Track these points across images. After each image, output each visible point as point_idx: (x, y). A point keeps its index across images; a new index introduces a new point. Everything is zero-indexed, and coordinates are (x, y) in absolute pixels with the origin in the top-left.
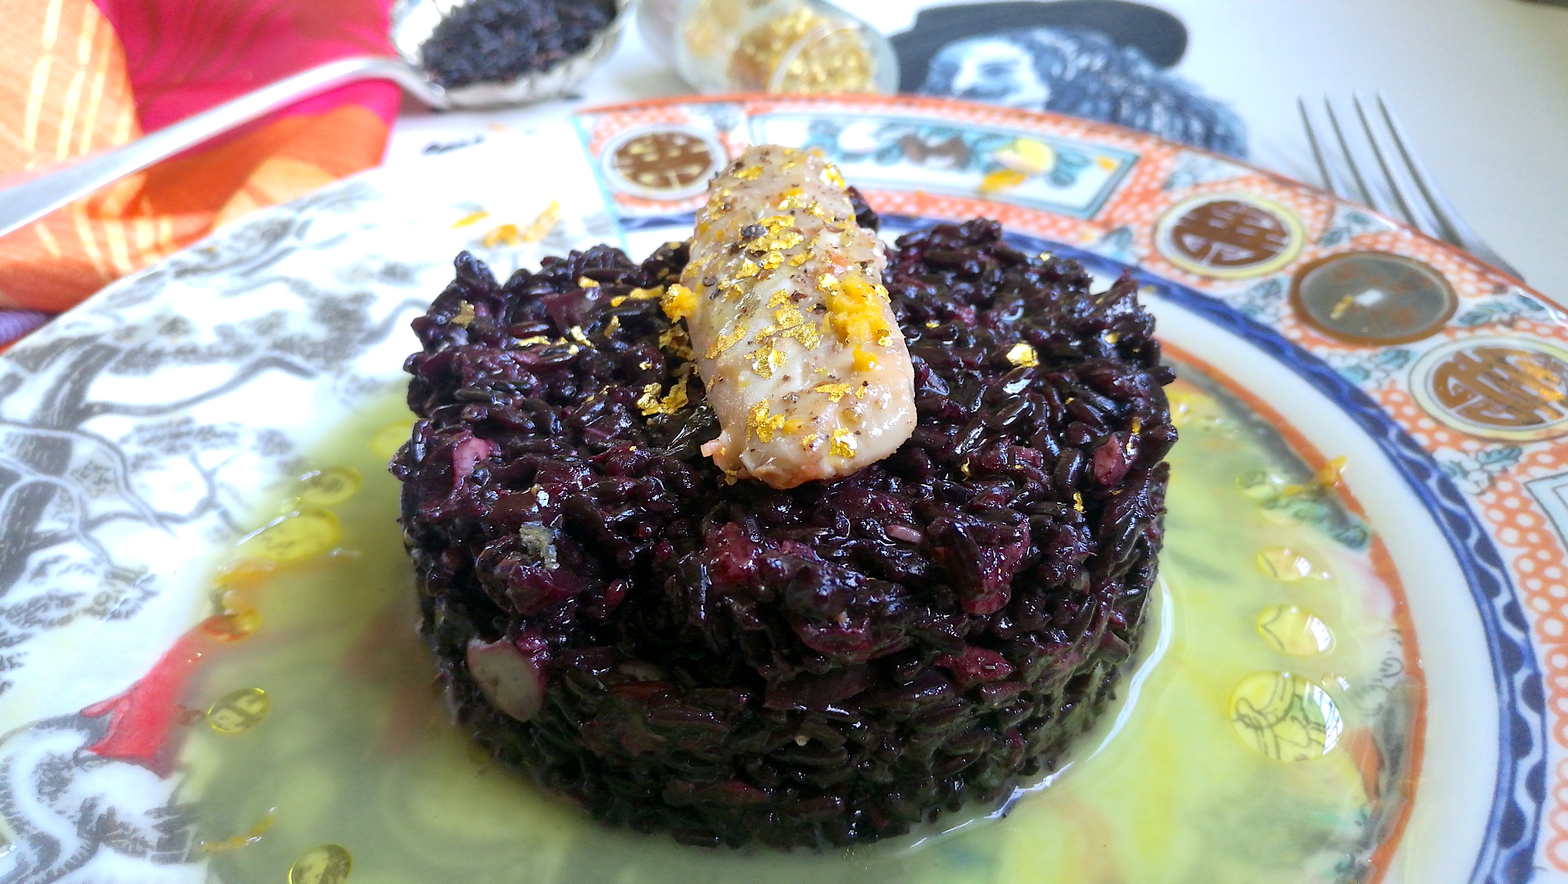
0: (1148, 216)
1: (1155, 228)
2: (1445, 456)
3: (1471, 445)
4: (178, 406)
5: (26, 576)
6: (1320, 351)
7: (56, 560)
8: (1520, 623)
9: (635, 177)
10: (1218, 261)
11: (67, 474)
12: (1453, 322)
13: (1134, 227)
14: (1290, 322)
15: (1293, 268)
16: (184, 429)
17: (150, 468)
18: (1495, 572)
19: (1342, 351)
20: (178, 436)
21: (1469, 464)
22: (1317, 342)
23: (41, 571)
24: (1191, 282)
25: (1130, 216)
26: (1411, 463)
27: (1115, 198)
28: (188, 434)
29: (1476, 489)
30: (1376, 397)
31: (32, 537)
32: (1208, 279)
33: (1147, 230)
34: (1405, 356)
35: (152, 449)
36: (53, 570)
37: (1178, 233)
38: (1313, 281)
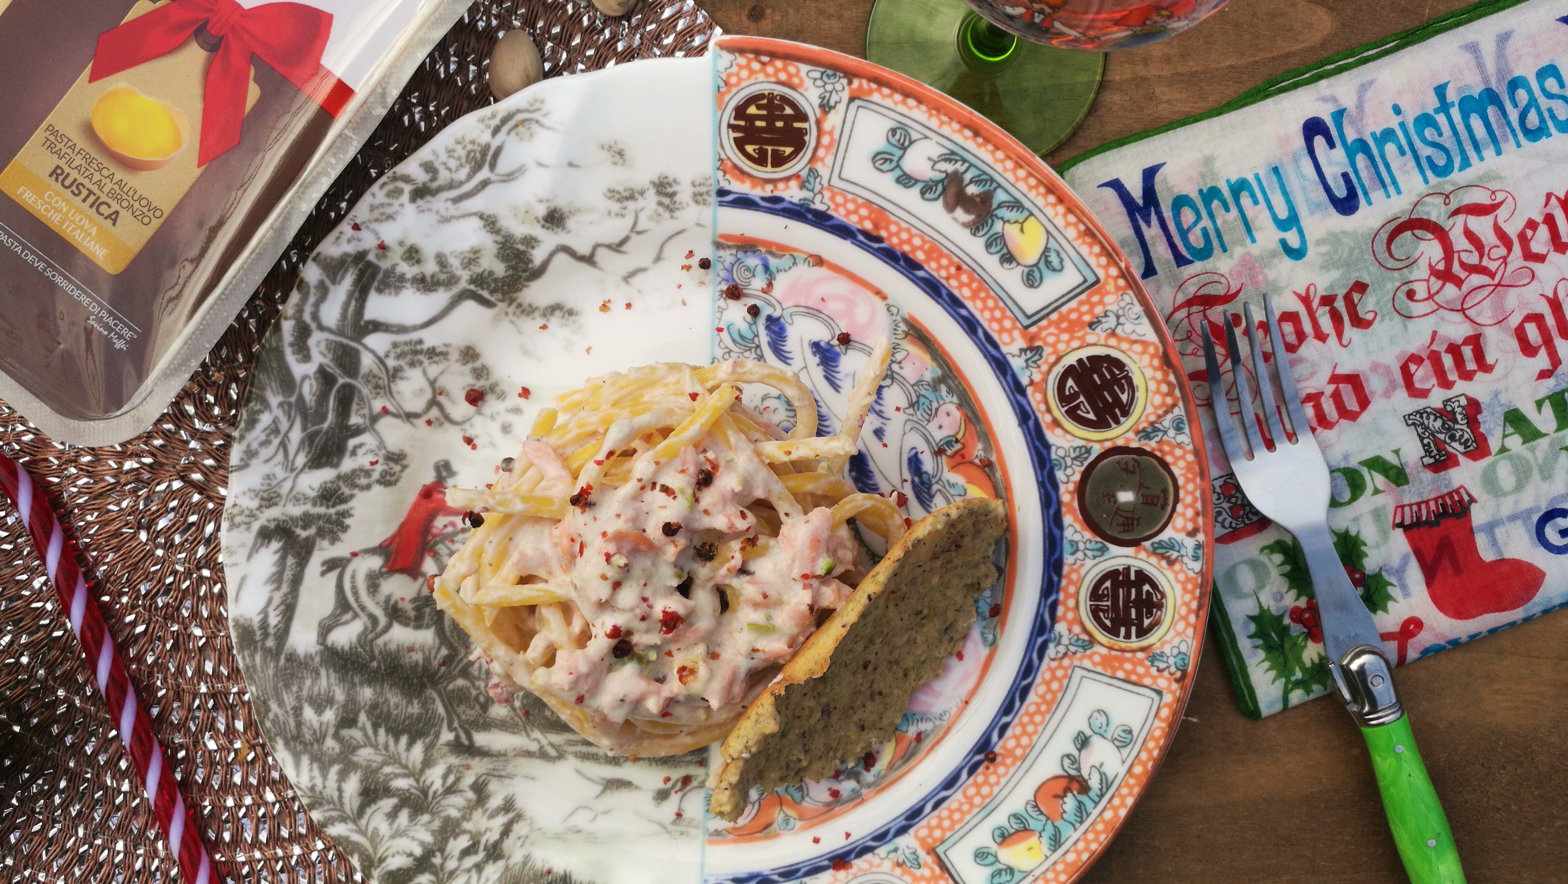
0: (1061, 347)
1: (1058, 360)
2: (1061, 627)
3: (1077, 629)
4: (416, 328)
5: (348, 454)
6: (1068, 519)
7: (361, 445)
8: (1001, 735)
9: (740, 144)
10: (1072, 414)
11: (360, 379)
12: (1147, 544)
13: (1047, 350)
14: (1071, 487)
15: (1108, 445)
16: (419, 347)
17: (402, 378)
18: (1017, 704)
19: (1078, 527)
20: (416, 353)
21: (1065, 641)
22: (1072, 511)
23: (354, 453)
24: (1045, 419)
25: (1051, 340)
26: (1043, 622)
27: (1054, 316)
28: (421, 352)
29: (1053, 656)
30: (1066, 570)
31: (347, 428)
32: (1056, 423)
33: (1052, 359)
34: (1103, 550)
35: (402, 362)
36: (360, 452)
37: (1070, 371)
38: (1109, 462)
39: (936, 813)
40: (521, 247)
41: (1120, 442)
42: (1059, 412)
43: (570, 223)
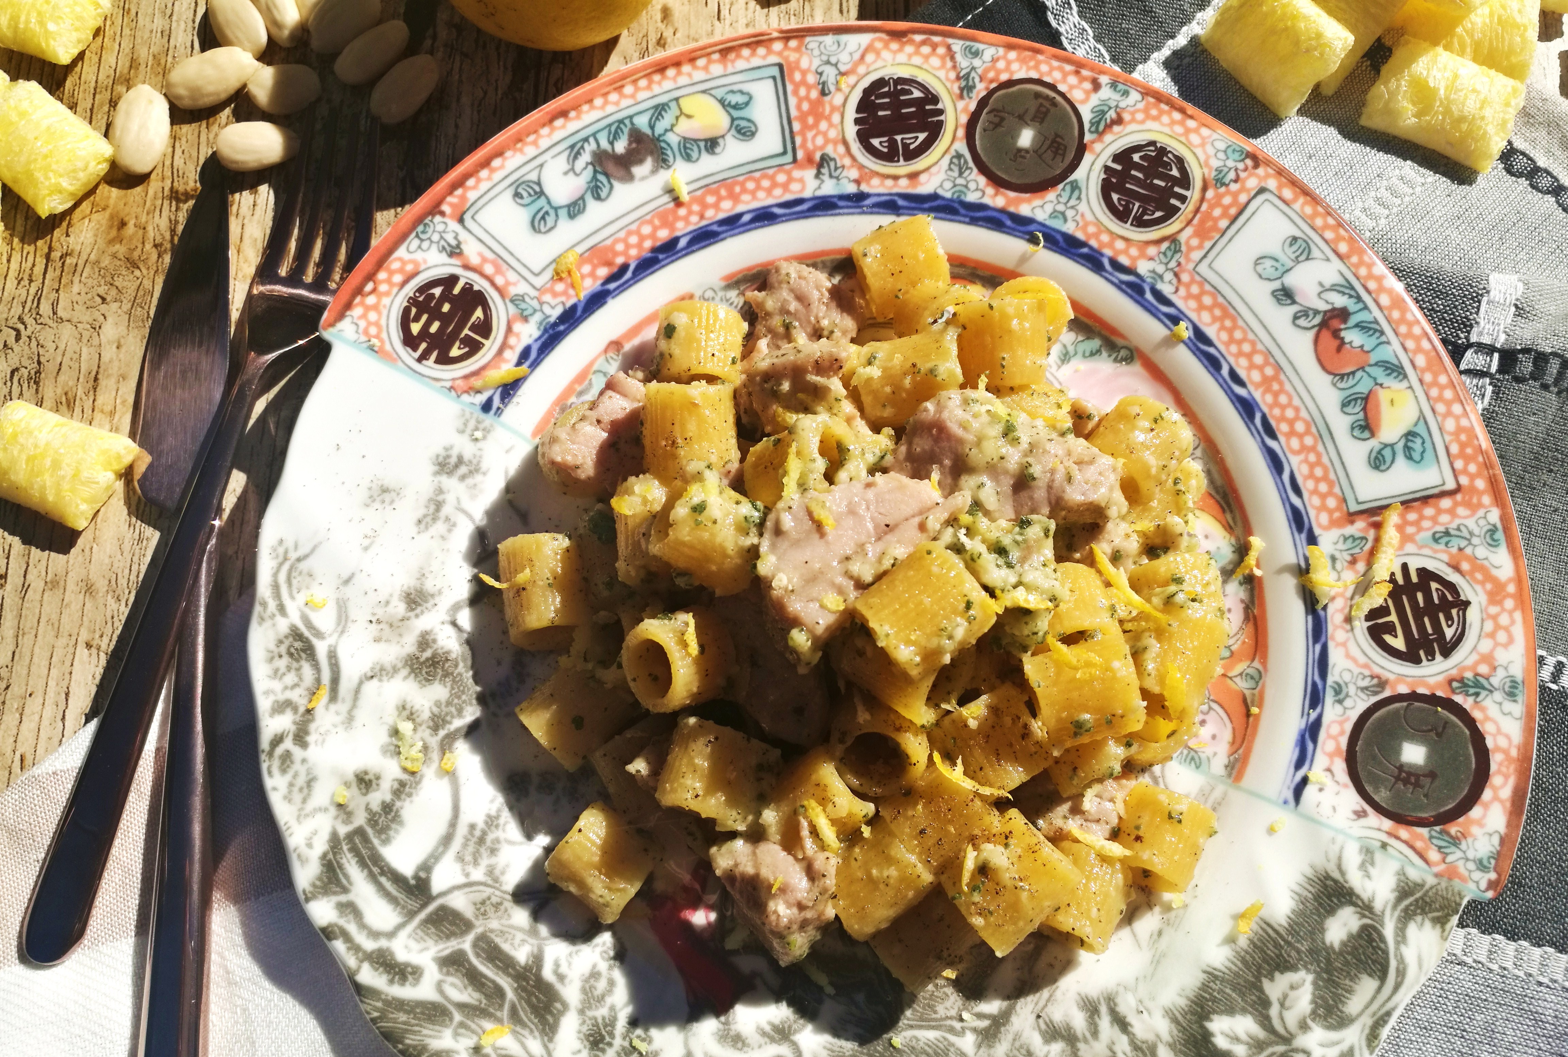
0: (833, 134)
1: (845, 143)
2: (1143, 268)
3: (1152, 251)
4: (453, 824)
5: (558, 986)
6: (1025, 210)
7: (557, 965)
8: (1241, 383)
9: (444, 360)
10: (911, 155)
11: (477, 923)
12: (1088, 137)
13: (829, 150)
14: (990, 191)
15: (961, 133)
16: (478, 833)
17: (503, 873)
18: (1212, 350)
19: (1037, 202)
20: (481, 841)
21: (1160, 269)
22: (1019, 202)
23: (561, 978)
24: (903, 186)
25: (820, 141)
26: (1130, 284)
27: (796, 126)
28: (484, 833)
29: (1173, 289)
30: (1080, 235)
31: (527, 968)
32: (913, 176)
33: (841, 149)
34: (1075, 186)
35: (485, 862)
36: (563, 969)
37: (864, 138)
38: (981, 139)
39: (1306, 495)
40: (428, 654)
41: (964, 119)
42: (902, 168)
43: (429, 586)
